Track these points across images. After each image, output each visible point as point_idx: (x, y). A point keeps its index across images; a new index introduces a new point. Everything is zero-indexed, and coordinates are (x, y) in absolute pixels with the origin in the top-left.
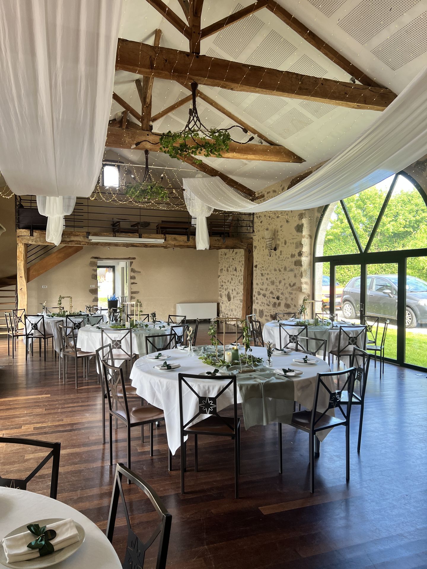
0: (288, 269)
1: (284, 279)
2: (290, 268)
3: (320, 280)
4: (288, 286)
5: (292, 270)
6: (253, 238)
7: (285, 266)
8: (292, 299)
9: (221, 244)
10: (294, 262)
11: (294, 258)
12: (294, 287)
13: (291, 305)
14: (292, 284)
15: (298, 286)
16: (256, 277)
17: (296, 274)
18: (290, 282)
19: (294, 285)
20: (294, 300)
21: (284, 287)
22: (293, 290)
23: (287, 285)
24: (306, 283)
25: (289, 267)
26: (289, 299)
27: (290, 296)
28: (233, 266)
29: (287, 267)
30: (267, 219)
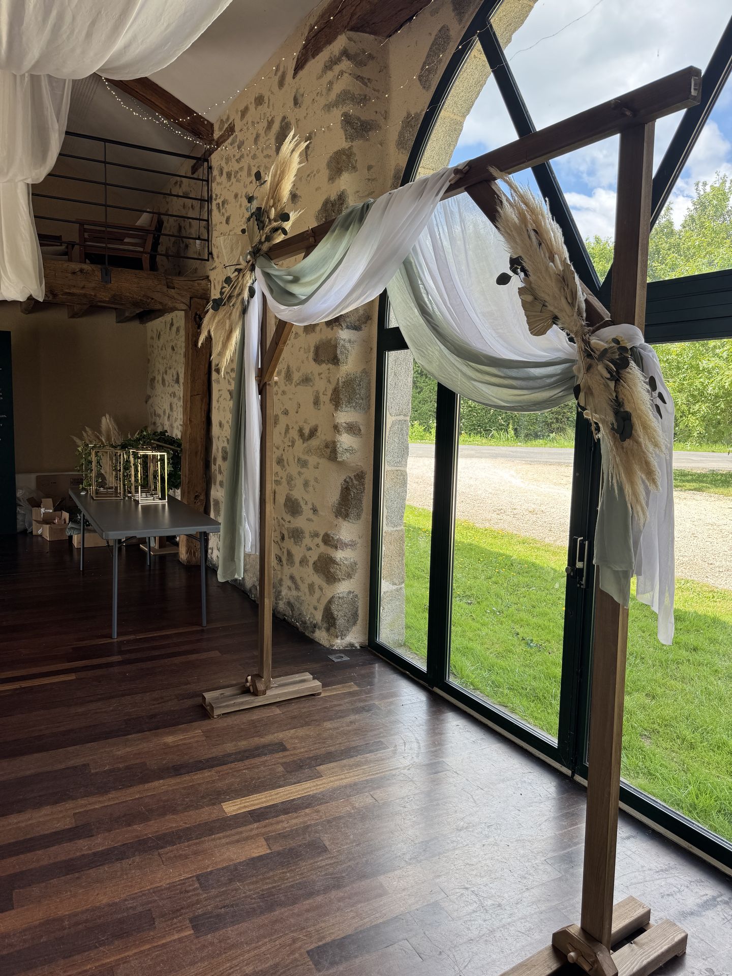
0: (296, 377)
1: (286, 413)
2: (300, 374)
3: (402, 417)
4: (296, 437)
5: (306, 380)
6: (211, 278)
7: (288, 367)
8: (306, 484)
9: (94, 289)
10: (312, 349)
11: (313, 335)
12: (314, 442)
13: (302, 504)
14: (306, 431)
15: (323, 438)
16: (218, 401)
17: (317, 392)
18: (301, 424)
19: (313, 432)
20: (310, 489)
21: (286, 440)
22: (308, 451)
23: (294, 434)
24: (352, 429)
25: (298, 370)
26: (299, 482)
27: (300, 473)
28: (172, 370)
29: (294, 368)
30: (241, 206)
